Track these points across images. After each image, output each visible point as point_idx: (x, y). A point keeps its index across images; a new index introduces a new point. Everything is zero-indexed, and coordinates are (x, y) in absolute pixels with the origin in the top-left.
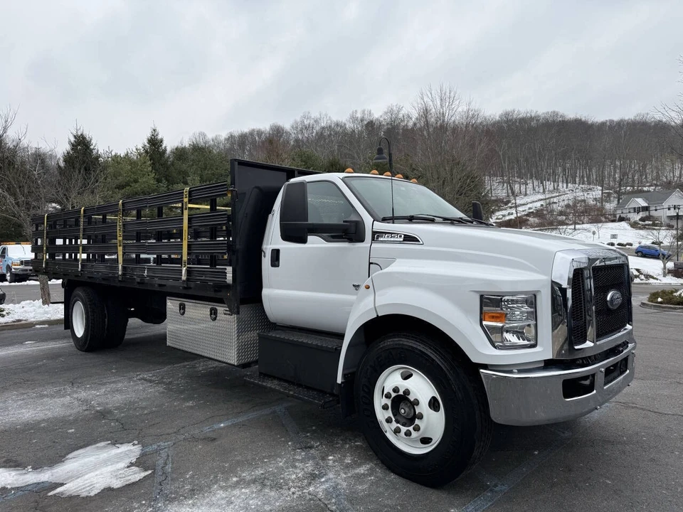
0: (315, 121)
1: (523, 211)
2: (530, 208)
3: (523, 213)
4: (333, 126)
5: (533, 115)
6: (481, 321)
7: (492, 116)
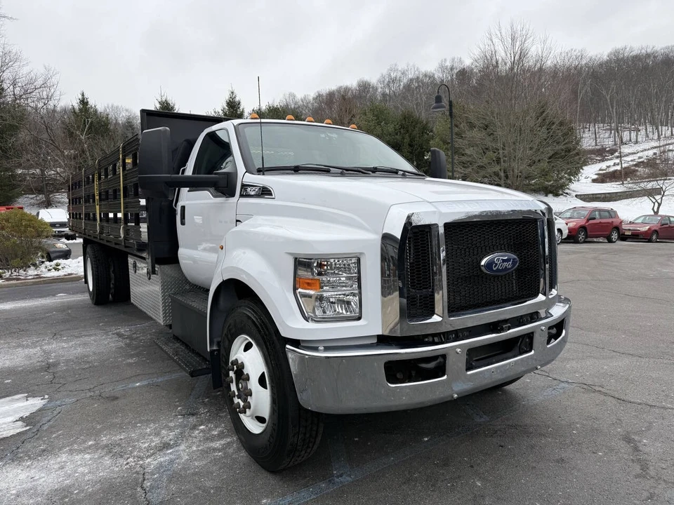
0: (403, 74)
1: (631, 161)
2: (640, 158)
3: (631, 163)
4: (421, 76)
5: (649, 51)
6: (295, 289)
7: (599, 56)
